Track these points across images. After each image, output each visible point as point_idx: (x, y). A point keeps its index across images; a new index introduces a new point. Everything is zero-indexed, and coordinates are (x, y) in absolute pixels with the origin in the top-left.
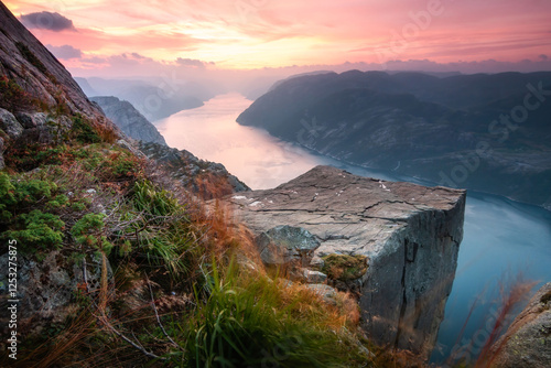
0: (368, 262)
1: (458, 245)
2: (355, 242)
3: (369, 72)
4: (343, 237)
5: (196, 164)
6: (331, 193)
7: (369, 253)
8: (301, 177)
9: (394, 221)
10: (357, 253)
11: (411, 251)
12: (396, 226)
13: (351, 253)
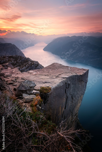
0: (51, 89)
1: (86, 83)
2: (51, 84)
3: (78, 36)
4: (49, 82)
5: (31, 61)
6: (54, 70)
7: (52, 86)
8: (49, 66)
9: (64, 78)
10: (50, 86)
11: (68, 85)
12: (64, 79)
13: (48, 87)
